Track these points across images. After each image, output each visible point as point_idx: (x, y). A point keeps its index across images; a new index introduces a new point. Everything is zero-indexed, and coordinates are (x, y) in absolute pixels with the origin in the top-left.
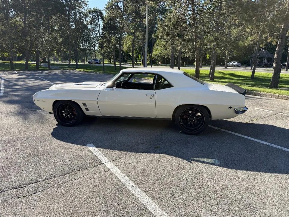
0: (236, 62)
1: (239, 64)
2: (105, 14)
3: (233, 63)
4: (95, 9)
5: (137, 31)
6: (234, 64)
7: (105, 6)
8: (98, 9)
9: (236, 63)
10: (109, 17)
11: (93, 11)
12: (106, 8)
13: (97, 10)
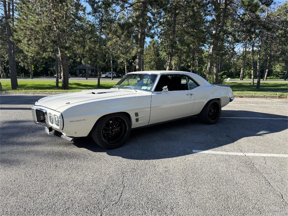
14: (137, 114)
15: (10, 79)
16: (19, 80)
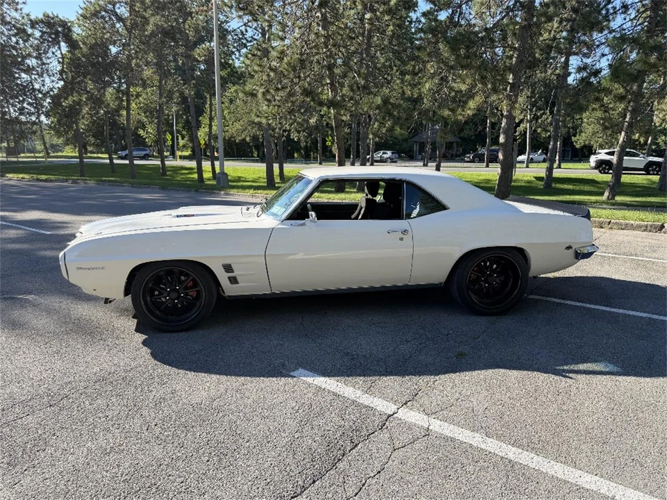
0: (388, 152)
1: (394, 155)
2: (77, 31)
3: (383, 153)
4: (48, 16)
5: (167, 77)
6: (385, 156)
7: (81, 12)
8: (57, 17)
9: (389, 154)
10: (94, 41)
11: (42, 21)
12: (81, 15)
13: (53, 19)
14: (228, 268)
15: (265, 165)
16: (287, 167)
